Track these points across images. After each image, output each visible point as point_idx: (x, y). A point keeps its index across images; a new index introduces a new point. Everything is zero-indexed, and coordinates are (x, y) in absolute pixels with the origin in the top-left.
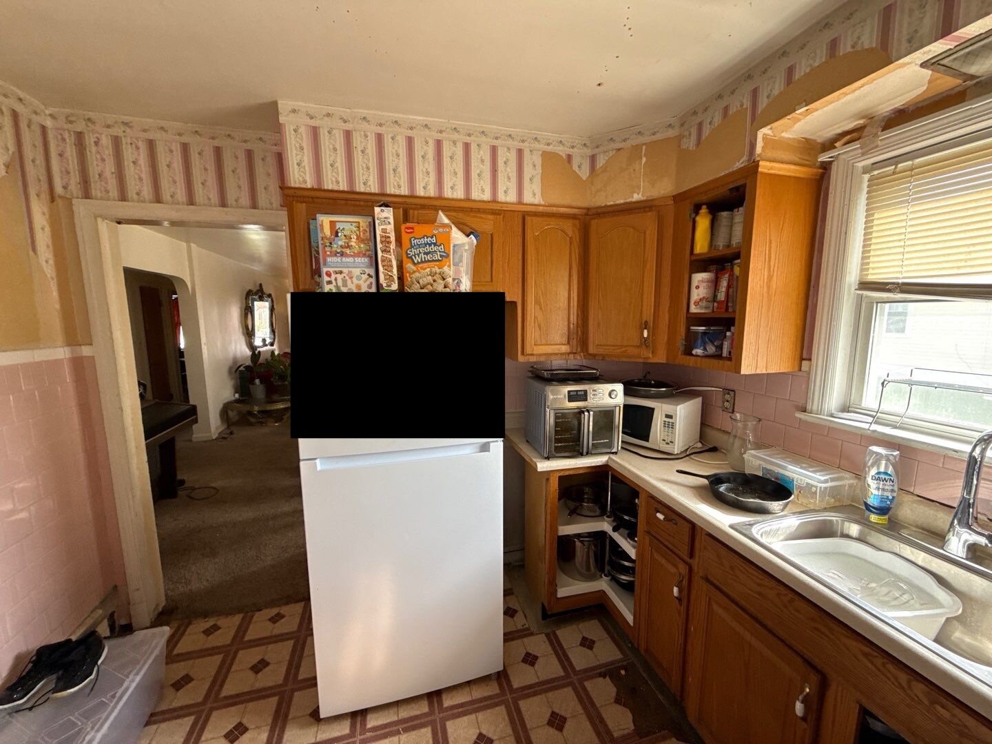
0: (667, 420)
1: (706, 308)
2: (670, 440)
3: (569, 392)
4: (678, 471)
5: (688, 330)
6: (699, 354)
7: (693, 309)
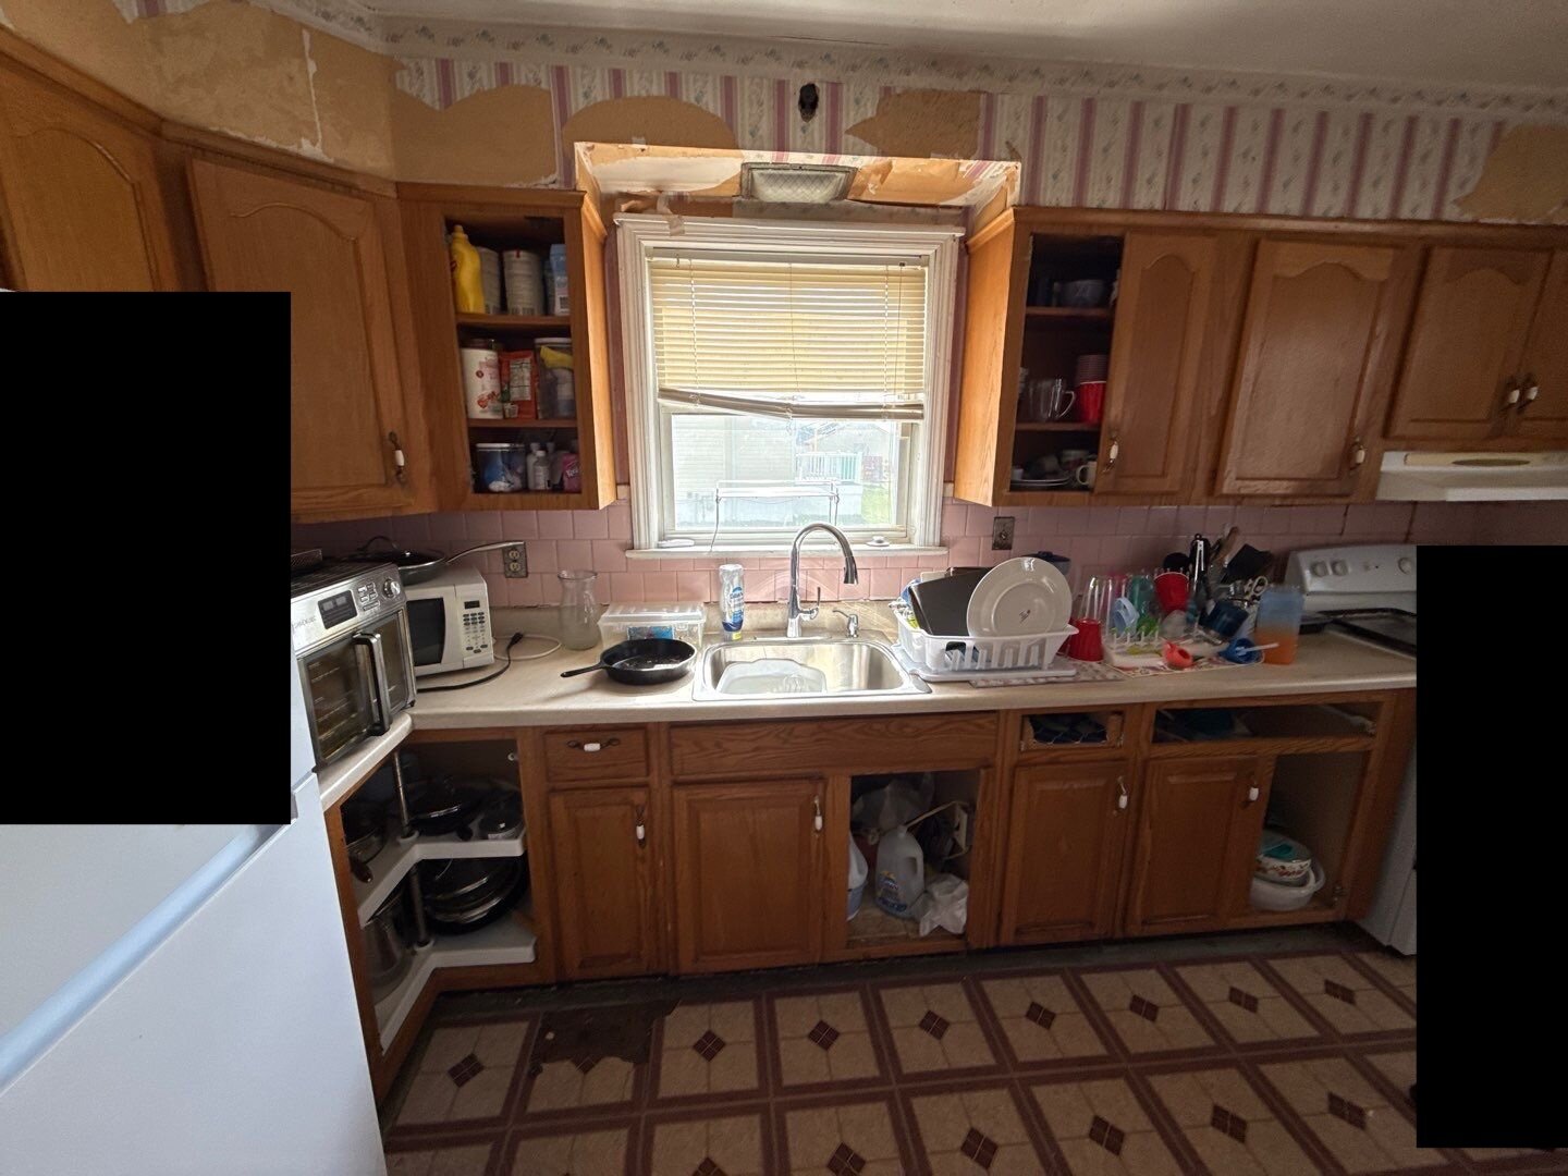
0: (470, 611)
1: (495, 411)
2: (481, 644)
3: (321, 604)
4: (563, 676)
5: (473, 448)
6: (502, 489)
7: (478, 412)
